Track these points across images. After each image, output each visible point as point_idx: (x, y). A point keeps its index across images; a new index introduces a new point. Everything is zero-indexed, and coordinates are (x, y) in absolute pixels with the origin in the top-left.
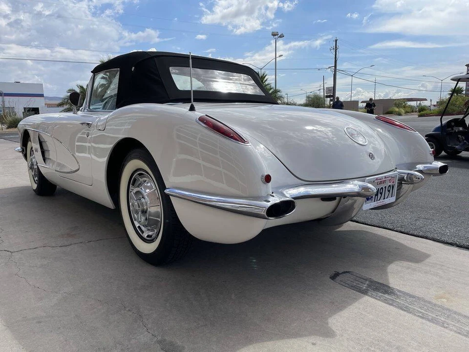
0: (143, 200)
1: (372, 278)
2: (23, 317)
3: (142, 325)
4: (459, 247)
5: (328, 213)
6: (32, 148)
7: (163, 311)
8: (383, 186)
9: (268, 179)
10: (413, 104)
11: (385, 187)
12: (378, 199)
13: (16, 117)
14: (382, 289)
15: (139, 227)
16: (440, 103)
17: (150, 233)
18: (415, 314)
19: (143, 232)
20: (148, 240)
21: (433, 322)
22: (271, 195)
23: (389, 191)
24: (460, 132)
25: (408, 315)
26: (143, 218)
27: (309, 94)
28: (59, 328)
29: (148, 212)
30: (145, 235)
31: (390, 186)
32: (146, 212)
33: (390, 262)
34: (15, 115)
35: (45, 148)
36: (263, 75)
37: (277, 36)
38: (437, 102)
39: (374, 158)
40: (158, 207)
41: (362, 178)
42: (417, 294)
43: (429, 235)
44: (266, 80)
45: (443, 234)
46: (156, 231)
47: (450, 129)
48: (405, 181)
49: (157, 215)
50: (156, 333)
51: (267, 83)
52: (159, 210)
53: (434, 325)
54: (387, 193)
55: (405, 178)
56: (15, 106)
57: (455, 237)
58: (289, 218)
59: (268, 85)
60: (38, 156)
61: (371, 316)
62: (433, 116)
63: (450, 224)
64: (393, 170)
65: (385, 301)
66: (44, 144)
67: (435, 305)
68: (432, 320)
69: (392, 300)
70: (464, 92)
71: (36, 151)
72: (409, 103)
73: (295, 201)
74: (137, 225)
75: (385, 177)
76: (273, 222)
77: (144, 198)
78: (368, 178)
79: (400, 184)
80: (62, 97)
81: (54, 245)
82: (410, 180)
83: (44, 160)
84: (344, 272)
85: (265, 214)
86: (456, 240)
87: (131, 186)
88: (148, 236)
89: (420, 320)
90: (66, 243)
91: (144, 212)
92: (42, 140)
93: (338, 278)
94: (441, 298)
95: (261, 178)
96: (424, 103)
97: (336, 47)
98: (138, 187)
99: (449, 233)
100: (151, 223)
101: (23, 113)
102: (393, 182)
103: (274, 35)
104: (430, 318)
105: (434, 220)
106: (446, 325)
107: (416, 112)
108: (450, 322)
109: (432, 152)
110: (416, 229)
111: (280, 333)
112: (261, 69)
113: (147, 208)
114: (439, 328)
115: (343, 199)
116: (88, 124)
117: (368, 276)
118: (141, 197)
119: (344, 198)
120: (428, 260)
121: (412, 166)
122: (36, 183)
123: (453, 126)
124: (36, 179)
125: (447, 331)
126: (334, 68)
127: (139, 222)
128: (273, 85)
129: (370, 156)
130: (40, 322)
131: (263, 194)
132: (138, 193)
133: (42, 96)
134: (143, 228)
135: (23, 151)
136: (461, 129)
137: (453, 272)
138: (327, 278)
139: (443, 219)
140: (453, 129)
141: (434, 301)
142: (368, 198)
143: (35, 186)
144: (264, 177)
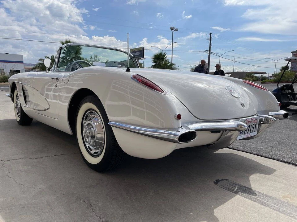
0: (92, 129)
1: (241, 183)
2: (13, 204)
3: (92, 210)
4: (295, 165)
5: (214, 141)
6: (17, 94)
7: (105, 202)
8: (250, 124)
9: (179, 117)
10: (258, 75)
11: (251, 125)
12: (247, 133)
13: (5, 75)
14: (248, 191)
15: (89, 147)
16: (275, 75)
17: (97, 151)
18: (271, 208)
19: (91, 150)
20: (95, 156)
21: (283, 213)
22: (181, 128)
23: (253, 128)
24: (289, 93)
25: (267, 208)
26: (92, 141)
27: (193, 67)
28: (37, 212)
29: (95, 137)
30: (93, 152)
31: (254, 125)
32: (94, 137)
33: (252, 174)
34: (5, 74)
35: (26, 94)
36: (164, 54)
37: (173, 30)
38: (273, 75)
39: (244, 106)
40: (102, 134)
41: (237, 119)
42: (271, 194)
43: (274, 157)
44: (166, 57)
45: (284, 157)
46: (100, 150)
47: (283, 91)
48: (263, 122)
49: (101, 139)
50: (102, 216)
51: (166, 59)
52: (103, 136)
53: (284, 215)
54: (252, 129)
55: (263, 120)
56: (4, 68)
57: (291, 159)
58: (192, 143)
59: (167, 60)
60: (22, 99)
61: (243, 209)
62: (271, 83)
63: (288, 151)
64: (255, 115)
65: (251, 199)
66: (26, 92)
67: (283, 202)
68: (282, 212)
69: (255, 198)
70: (290, 69)
71: (21, 96)
72: (256, 75)
73: (196, 132)
74: (87, 145)
75: (252, 119)
76: (183, 145)
77: (93, 128)
78: (241, 119)
79: (260, 124)
80: (35, 64)
81: (32, 157)
82: (267, 121)
83: (26, 102)
84: (223, 180)
85: (177, 140)
86: (292, 161)
87: (84, 120)
88: (95, 153)
89: (275, 212)
90: (40, 157)
91: (93, 137)
92: (24, 89)
93: (219, 184)
94: (287, 197)
95: (175, 116)
96: (264, 75)
97: (210, 38)
98: (89, 120)
99: (287, 156)
100: (97, 144)
101: (10, 73)
102: (256, 122)
103: (172, 29)
104: (281, 210)
105: (277, 148)
106: (291, 215)
107: (259, 80)
108: (294, 213)
109: (279, 104)
110: (266, 153)
111: (183, 219)
112: (163, 50)
113: (95, 135)
114: (287, 217)
115: (224, 132)
116: (57, 79)
117: (238, 182)
118: (91, 127)
119: (226, 131)
120: (275, 173)
121: (267, 112)
122: (19, 117)
123: (285, 89)
124: (19, 114)
125: (293, 219)
126: (209, 51)
127: (89, 144)
128: (170, 61)
129: (242, 104)
130: (24, 208)
131: (176, 127)
132: (89, 124)
133: (22, 62)
134: (91, 148)
135: (11, 96)
136: (290, 91)
137: (292, 181)
138: (212, 184)
139: (283, 147)
140: (285, 91)
141: (282, 200)
142: (241, 132)
143: (18, 119)
144: (177, 116)
